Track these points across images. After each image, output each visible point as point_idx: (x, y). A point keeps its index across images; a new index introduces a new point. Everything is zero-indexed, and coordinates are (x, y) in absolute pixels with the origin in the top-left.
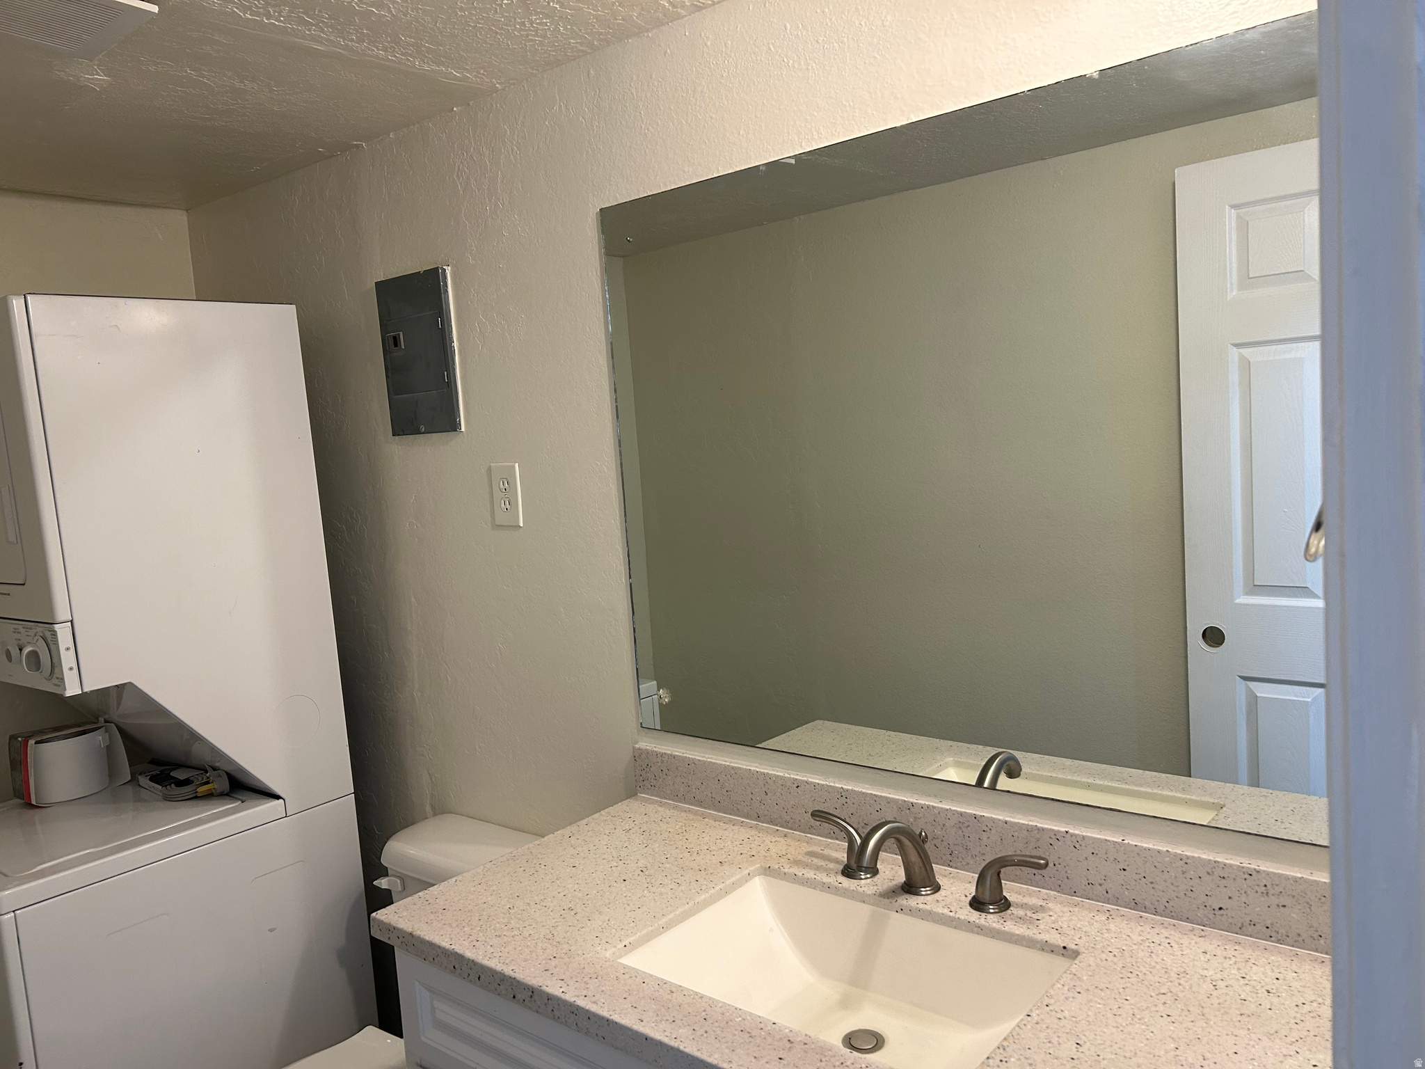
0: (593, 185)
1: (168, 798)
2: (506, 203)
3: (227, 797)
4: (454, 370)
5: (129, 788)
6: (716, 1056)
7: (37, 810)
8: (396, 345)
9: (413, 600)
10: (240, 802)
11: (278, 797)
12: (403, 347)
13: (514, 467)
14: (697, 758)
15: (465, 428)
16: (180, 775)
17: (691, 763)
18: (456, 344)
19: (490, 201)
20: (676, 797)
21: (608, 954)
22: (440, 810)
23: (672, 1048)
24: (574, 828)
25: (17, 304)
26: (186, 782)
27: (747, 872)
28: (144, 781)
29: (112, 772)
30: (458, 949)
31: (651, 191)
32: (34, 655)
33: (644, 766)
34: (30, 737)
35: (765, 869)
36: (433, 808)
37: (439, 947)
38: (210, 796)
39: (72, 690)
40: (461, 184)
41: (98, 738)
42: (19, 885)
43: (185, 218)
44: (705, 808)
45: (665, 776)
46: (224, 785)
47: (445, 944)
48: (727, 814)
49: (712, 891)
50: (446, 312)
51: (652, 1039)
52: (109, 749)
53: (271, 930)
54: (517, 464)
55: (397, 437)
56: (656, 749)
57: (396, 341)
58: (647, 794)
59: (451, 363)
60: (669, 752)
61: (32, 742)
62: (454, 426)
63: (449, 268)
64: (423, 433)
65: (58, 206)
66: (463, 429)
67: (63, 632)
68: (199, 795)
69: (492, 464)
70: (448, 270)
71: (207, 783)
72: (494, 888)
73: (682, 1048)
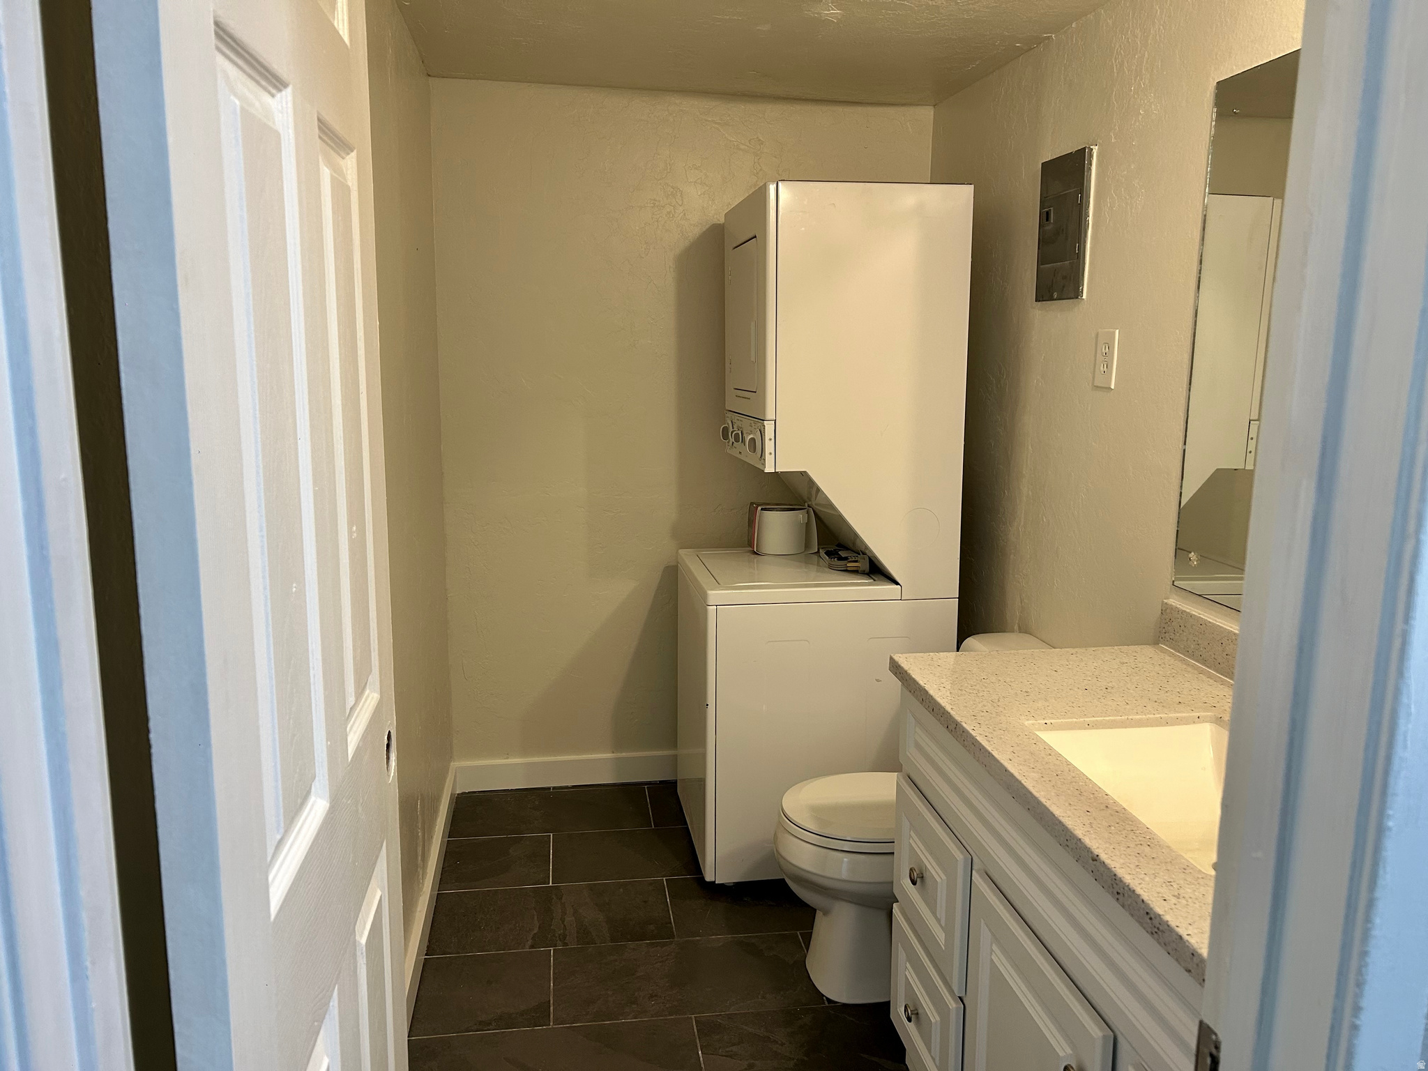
0: (1216, 58)
1: (831, 567)
2: (1147, 81)
3: (866, 576)
4: (1085, 242)
5: (815, 557)
6: (1042, 793)
7: (756, 556)
8: (1047, 220)
9: (1030, 447)
10: (872, 580)
11: (897, 583)
12: (1052, 221)
13: (1114, 333)
14: (1209, 620)
15: (1087, 296)
16: (843, 554)
17: (1203, 623)
18: (1090, 219)
19: (1135, 81)
20: (1187, 652)
21: (1026, 723)
22: (1025, 629)
23: (1017, 780)
24: (1083, 650)
25: (772, 188)
26: (846, 559)
27: (1198, 714)
28: (822, 552)
29: (807, 545)
30: (927, 687)
31: (1262, 61)
32: (753, 440)
33: (1168, 620)
34: (760, 505)
35: (1217, 718)
36: (1019, 627)
37: (918, 683)
38: (855, 572)
39: (769, 469)
40: (1116, 66)
41: (800, 516)
42: (722, 590)
43: (932, 113)
44: (1208, 667)
45: (1181, 632)
46: (866, 567)
47: (921, 683)
48: (1224, 676)
49: (1152, 716)
50: (1086, 188)
51: (1009, 771)
52: (808, 525)
53: (878, 681)
54: (1118, 331)
55: (1040, 303)
56: (1178, 606)
57: (1048, 213)
58: (1166, 646)
59: (1083, 235)
60: (1188, 611)
61: (759, 508)
62: (1077, 294)
63: (1097, 147)
64: (1056, 300)
65: (840, 109)
66: (1084, 297)
67: (769, 427)
68: (849, 569)
69: (1100, 330)
70: (1095, 150)
71: (856, 561)
72: (985, 665)
73: (1023, 782)
